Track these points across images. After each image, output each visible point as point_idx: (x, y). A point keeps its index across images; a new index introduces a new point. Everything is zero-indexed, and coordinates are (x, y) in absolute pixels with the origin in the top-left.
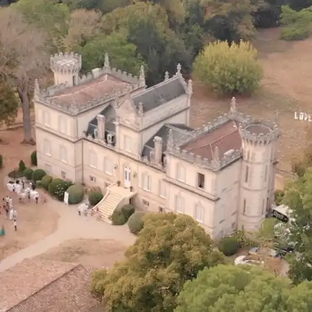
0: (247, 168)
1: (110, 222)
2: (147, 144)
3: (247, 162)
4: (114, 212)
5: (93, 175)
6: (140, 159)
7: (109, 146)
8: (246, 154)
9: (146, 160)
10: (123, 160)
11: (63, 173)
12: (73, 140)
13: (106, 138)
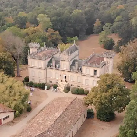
0: (107, 67)
1: (64, 92)
2: (71, 65)
3: (107, 65)
4: (64, 89)
5: (50, 80)
6: (69, 70)
7: (57, 69)
8: (107, 63)
9: (72, 71)
10: (63, 72)
11: (40, 81)
12: (44, 69)
13: (55, 66)
